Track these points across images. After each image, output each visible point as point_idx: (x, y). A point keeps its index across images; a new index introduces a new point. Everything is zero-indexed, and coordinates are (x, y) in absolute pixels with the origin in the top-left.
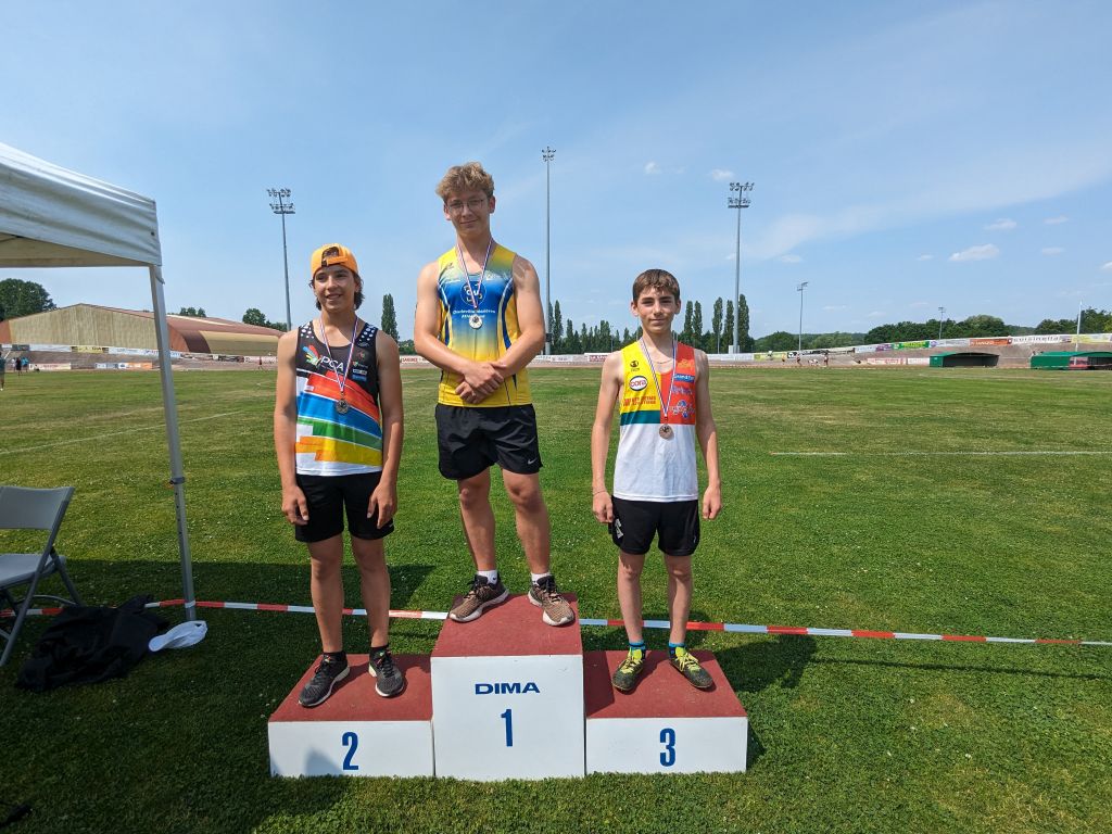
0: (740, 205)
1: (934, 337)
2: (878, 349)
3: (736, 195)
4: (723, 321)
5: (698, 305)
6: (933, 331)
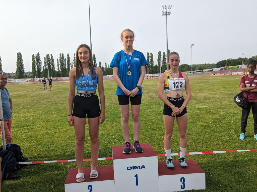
0: (166, 14)
1: (241, 64)
2: (221, 70)
3: (165, 10)
4: (162, 60)
5: (151, 54)
6: (240, 62)
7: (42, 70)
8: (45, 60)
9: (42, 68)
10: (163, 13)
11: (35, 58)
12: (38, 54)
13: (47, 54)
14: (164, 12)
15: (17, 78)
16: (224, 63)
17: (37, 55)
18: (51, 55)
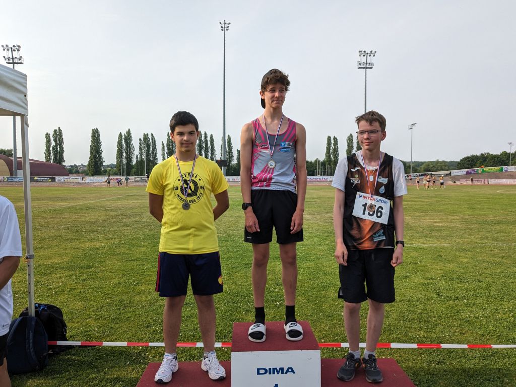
0: (366, 67)
2: (468, 173)
5: (335, 139)
6: (505, 159)
7: (134, 162)
8: (141, 145)
9: (135, 158)
10: (360, 64)
11: (123, 140)
12: (129, 133)
13: (144, 134)
14: (361, 62)
15: (89, 174)
16: (473, 160)
17: (127, 135)
18: (152, 135)
